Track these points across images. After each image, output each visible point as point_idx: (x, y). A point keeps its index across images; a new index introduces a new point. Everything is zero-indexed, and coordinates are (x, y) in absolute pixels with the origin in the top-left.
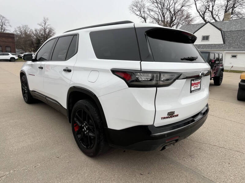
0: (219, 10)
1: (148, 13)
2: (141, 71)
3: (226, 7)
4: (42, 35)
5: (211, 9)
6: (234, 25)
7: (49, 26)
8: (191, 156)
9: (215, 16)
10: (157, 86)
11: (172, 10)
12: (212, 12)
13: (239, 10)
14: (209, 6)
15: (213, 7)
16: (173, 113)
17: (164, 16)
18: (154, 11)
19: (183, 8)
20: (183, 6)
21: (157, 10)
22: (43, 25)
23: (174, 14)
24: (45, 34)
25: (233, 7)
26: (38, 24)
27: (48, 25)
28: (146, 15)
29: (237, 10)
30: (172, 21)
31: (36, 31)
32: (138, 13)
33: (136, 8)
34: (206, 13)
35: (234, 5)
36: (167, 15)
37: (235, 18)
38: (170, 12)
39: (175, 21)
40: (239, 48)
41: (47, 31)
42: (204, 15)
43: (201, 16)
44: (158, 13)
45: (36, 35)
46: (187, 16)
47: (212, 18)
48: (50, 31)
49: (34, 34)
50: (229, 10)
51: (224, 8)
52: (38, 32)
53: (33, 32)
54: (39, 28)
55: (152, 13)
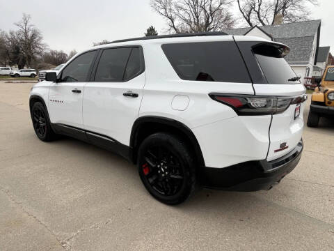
0: (267, 11)
1: (176, 11)
2: (254, 96)
3: (276, 7)
4: (21, 40)
5: (257, 9)
6: (287, 30)
7: (32, 28)
8: (285, 195)
9: (262, 18)
10: (272, 113)
11: (207, 8)
12: (258, 13)
13: (292, 11)
14: (254, 5)
15: (259, 5)
16: (285, 144)
17: (197, 17)
18: (184, 10)
19: (222, 6)
20: (221, 4)
21: (188, 8)
22: (23, 24)
23: (211, 13)
24: (26, 38)
25: (284, 7)
26: (15, 24)
27: (31, 26)
28: (173, 15)
29: (289, 10)
30: (207, 24)
31: (11, 33)
32: (163, 11)
33: (159, 4)
34: (251, 14)
35: (285, 4)
36: (202, 15)
37: (287, 22)
38: (205, 11)
39: (212, 24)
40: (293, 60)
41: (30, 34)
42: (249, 17)
43: (246, 18)
44: (189, 12)
45: (12, 40)
46: (227, 17)
47: (258, 21)
48: (34, 34)
49: (9, 39)
50: (279, 11)
51: (274, 8)
52: (15, 35)
53: (7, 36)
54: (16, 29)
55: (181, 12)
